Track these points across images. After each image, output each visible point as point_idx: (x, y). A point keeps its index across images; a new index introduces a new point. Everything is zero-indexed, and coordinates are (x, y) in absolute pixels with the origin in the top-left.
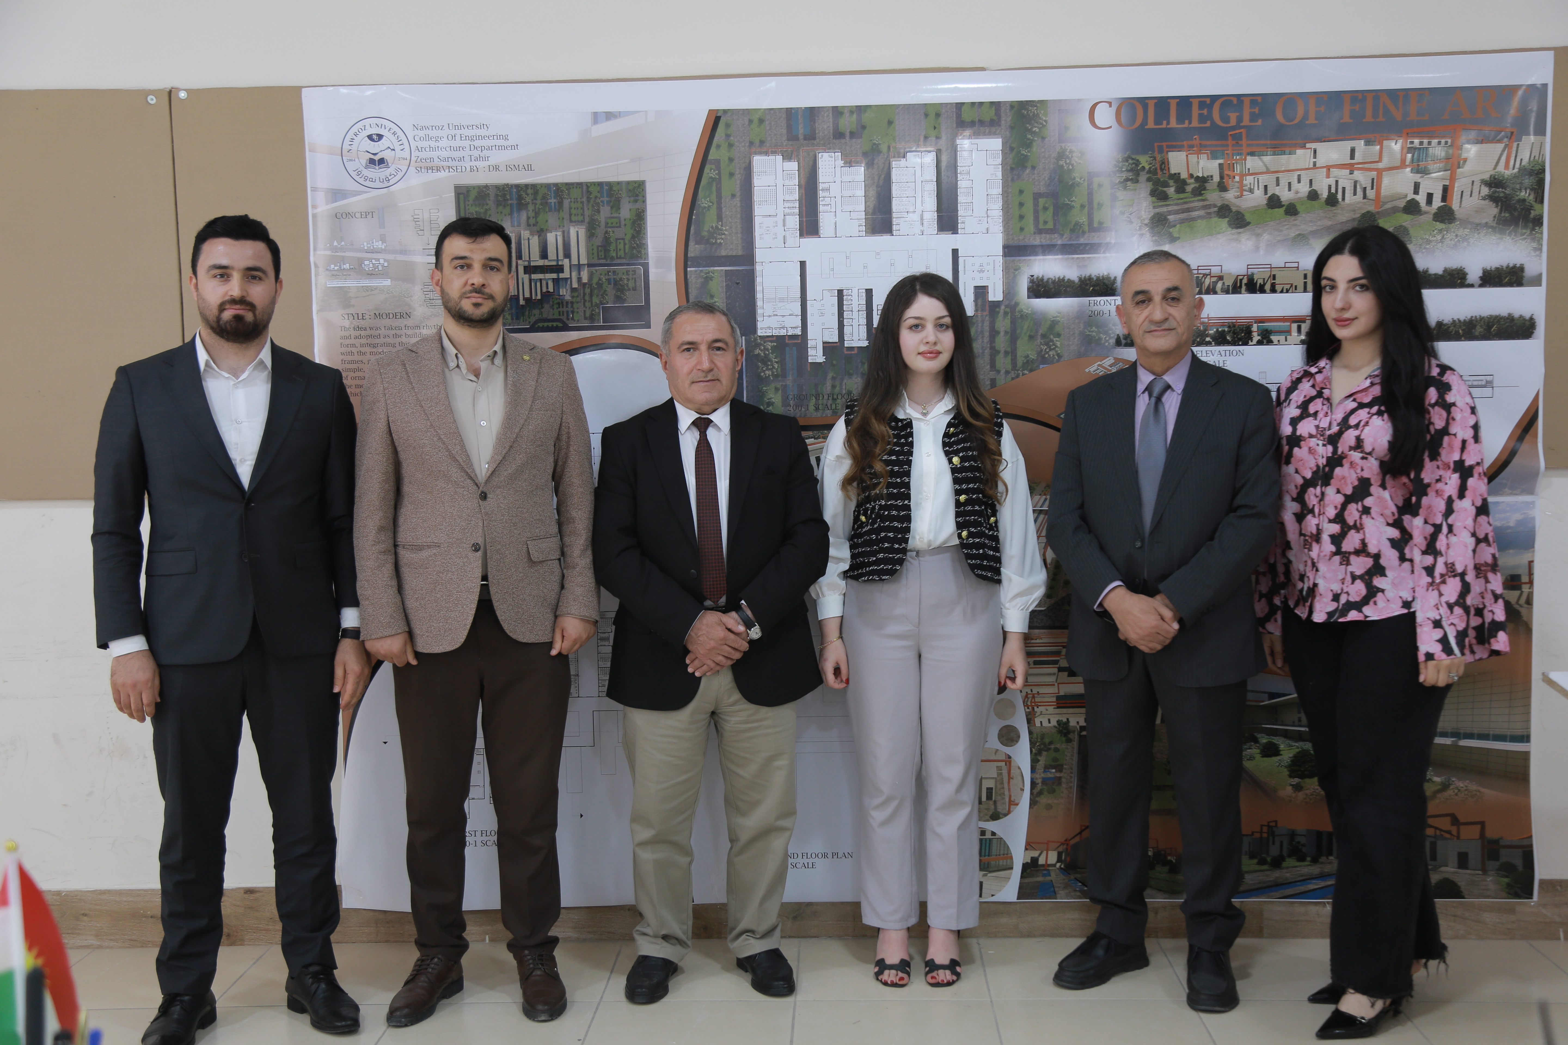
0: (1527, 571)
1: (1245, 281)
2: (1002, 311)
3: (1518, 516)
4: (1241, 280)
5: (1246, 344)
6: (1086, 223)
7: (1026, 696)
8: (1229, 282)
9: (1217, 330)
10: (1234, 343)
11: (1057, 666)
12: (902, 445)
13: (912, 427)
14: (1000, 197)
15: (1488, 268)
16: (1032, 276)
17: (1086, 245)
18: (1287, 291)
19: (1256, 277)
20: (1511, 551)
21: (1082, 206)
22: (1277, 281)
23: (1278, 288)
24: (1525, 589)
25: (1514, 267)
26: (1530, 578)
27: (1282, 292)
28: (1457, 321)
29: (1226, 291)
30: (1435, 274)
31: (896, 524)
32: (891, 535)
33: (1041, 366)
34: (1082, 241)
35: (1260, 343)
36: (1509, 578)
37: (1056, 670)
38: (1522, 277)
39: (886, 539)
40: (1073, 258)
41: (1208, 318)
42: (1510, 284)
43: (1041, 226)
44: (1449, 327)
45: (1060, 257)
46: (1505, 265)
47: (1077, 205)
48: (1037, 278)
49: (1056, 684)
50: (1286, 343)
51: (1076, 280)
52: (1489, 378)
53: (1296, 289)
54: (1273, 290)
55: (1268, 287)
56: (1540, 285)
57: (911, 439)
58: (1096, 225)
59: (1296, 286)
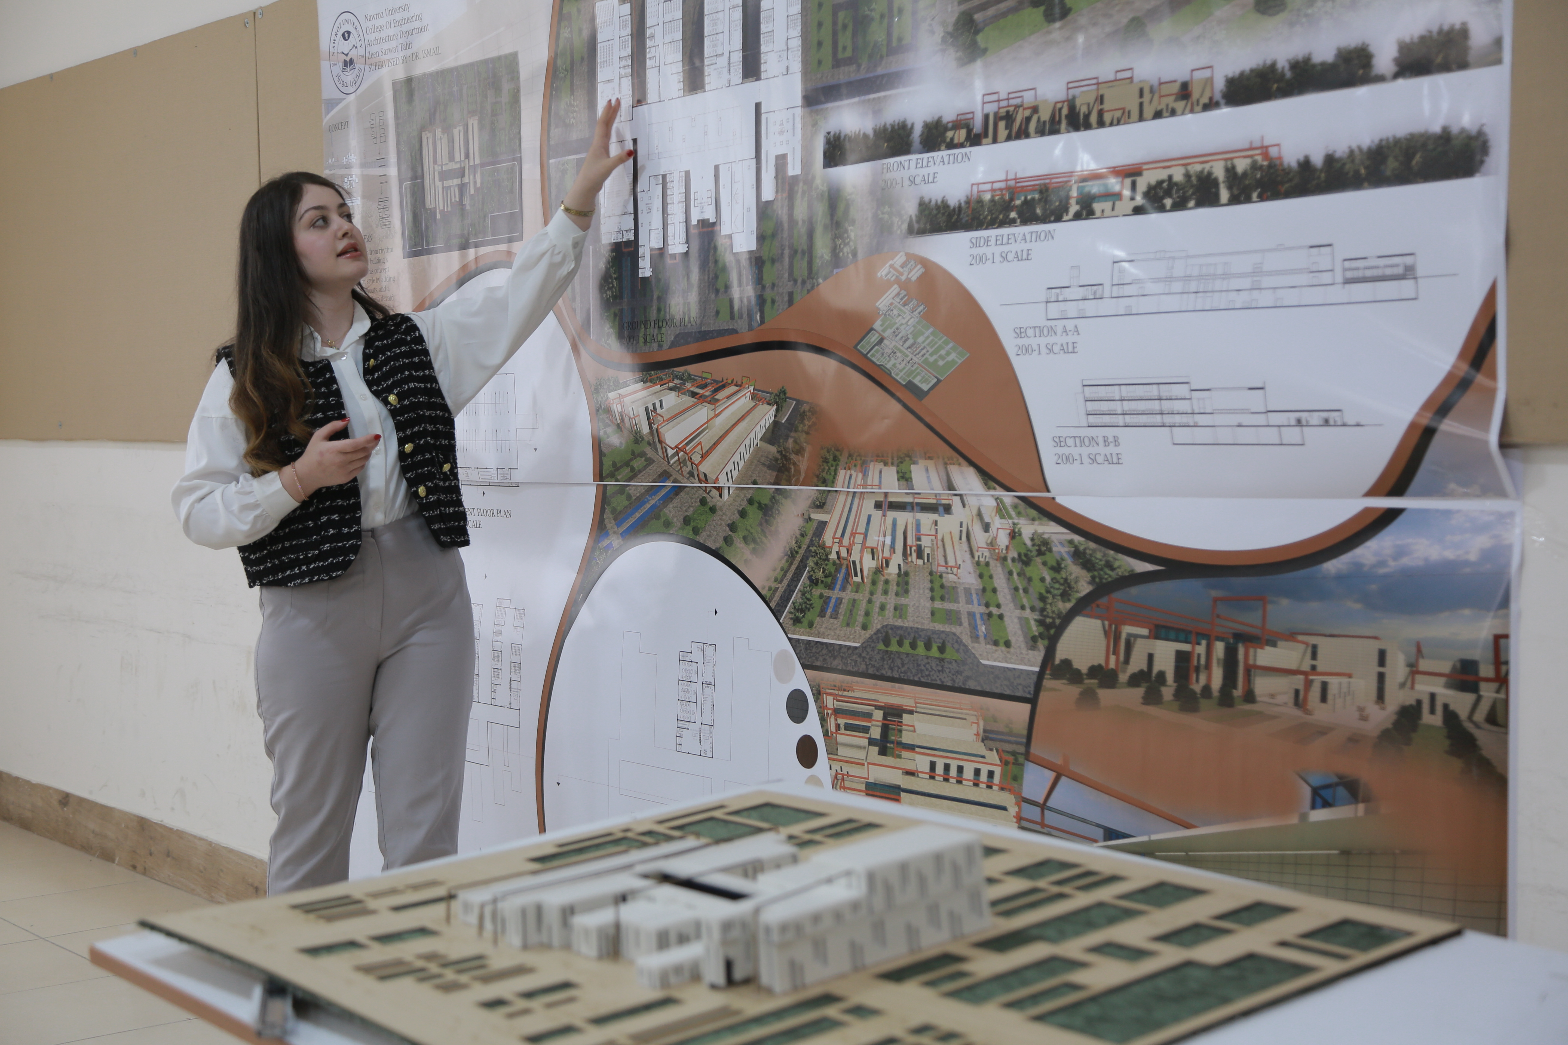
0: (1490, 655)
1: (1065, 111)
2: (800, 190)
3: (1481, 542)
4: (1060, 110)
5: (1058, 219)
6: (885, 43)
7: (836, 777)
8: (1045, 115)
9: (1026, 198)
10: (1044, 220)
11: (868, 736)
12: (326, 396)
13: (331, 371)
14: (799, 16)
15: (1407, 39)
16: (829, 133)
17: (883, 76)
18: (1118, 123)
19: (1078, 102)
20: (1467, 612)
21: (882, 16)
22: (1106, 106)
23: (1107, 118)
24: (1488, 692)
25: (1451, 30)
26: (1497, 670)
27: (1111, 124)
28: (1357, 152)
29: (1042, 132)
30: (1323, 64)
31: (340, 502)
32: (335, 517)
33: (835, 271)
34: (880, 71)
35: (1078, 217)
36: (1458, 665)
37: (865, 742)
38: (1465, 50)
39: (330, 524)
40: (869, 100)
41: (1015, 179)
42: (1446, 67)
43: (840, 56)
44: (1344, 164)
45: (856, 100)
46: (1435, 29)
47: (876, 15)
48: (835, 135)
49: (866, 764)
50: (1114, 213)
51: (870, 133)
52: (1408, 260)
53: (1129, 117)
54: (1101, 124)
55: (1093, 119)
56: (1499, 61)
57: (335, 386)
58: (894, 43)
59: (1129, 112)
